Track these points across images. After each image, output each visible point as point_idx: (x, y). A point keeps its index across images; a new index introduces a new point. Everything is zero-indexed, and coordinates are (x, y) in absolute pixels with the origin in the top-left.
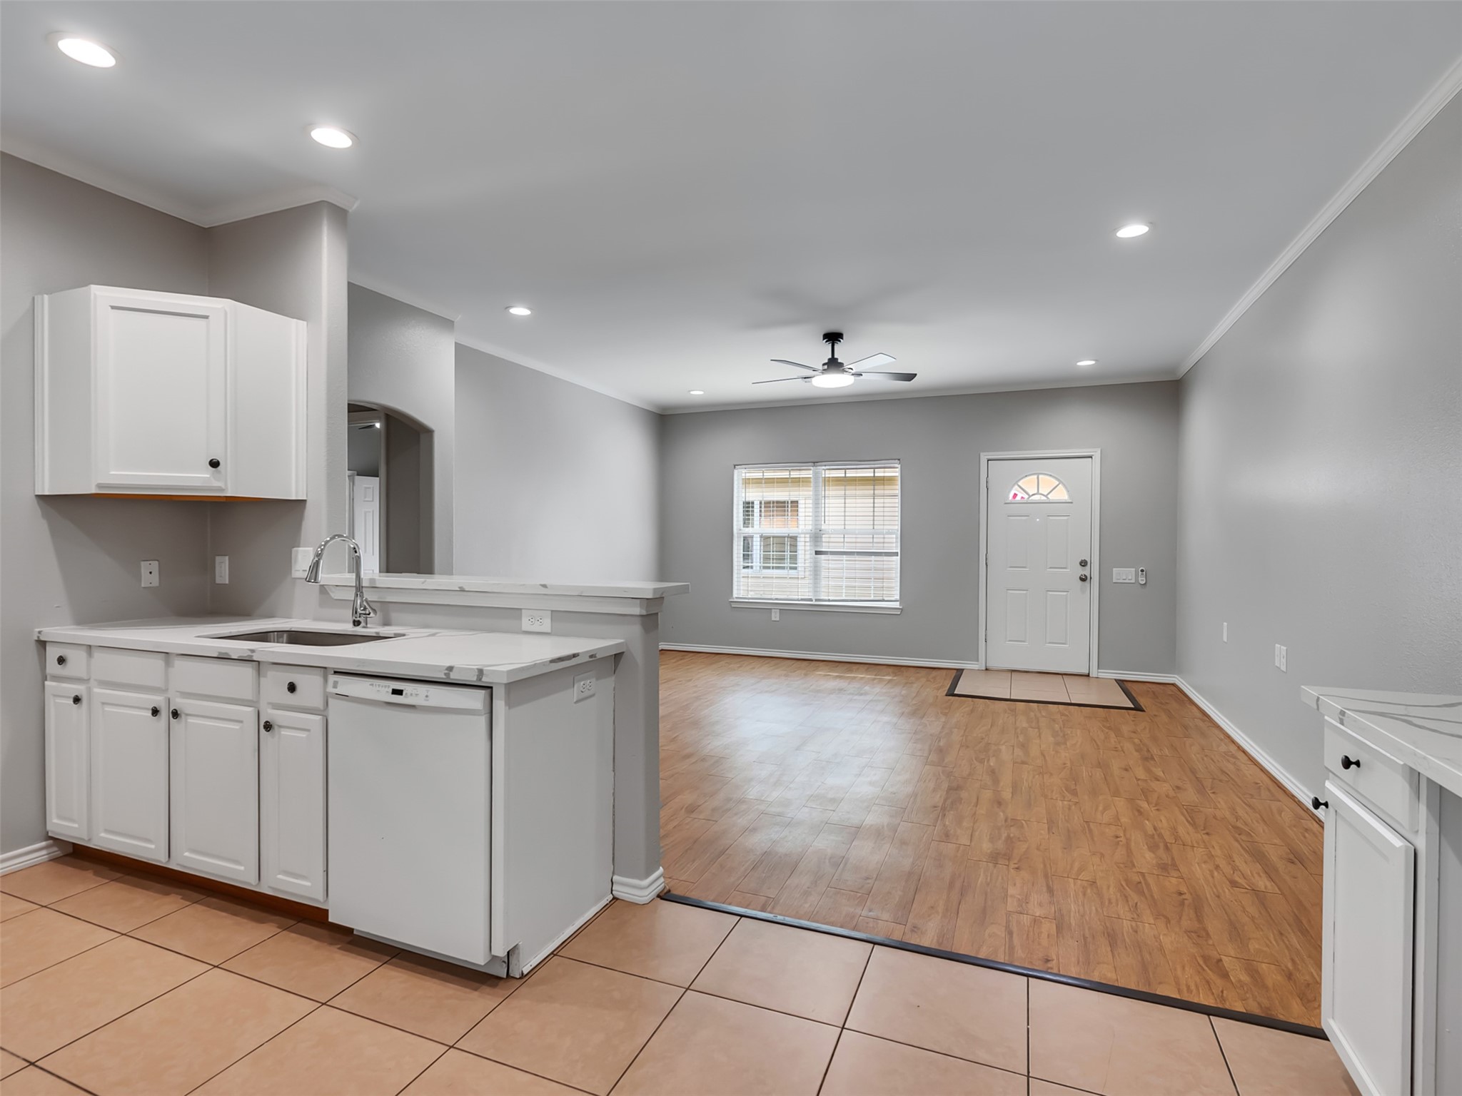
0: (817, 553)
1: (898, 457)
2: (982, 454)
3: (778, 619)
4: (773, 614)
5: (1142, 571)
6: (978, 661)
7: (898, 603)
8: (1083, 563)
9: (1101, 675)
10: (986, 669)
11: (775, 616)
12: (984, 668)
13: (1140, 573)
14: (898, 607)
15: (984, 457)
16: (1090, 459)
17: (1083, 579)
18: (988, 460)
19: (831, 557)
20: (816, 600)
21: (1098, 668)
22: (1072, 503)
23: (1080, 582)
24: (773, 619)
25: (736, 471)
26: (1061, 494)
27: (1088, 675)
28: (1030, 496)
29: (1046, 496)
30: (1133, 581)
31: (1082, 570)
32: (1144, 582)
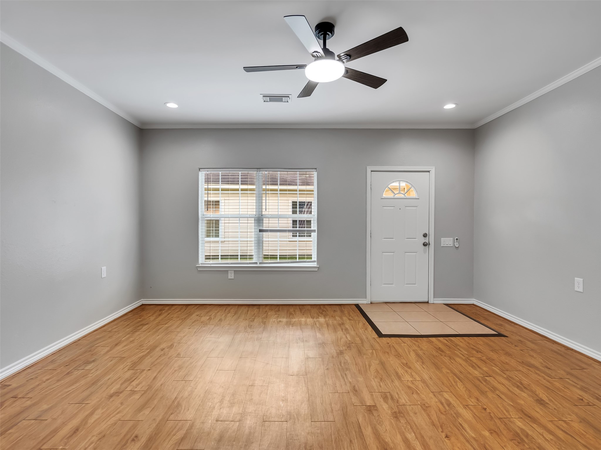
0: (261, 231)
1: (315, 168)
2: (368, 167)
3: (233, 278)
4: (229, 275)
5: (457, 239)
6: (366, 298)
7: (316, 263)
8: (425, 235)
9: (436, 302)
10: (371, 303)
11: (231, 276)
12: (370, 303)
13: (456, 240)
14: (316, 266)
15: (369, 169)
16: (428, 173)
17: (425, 245)
18: (371, 171)
19: (270, 233)
20: (260, 263)
21: (434, 298)
22: (419, 199)
23: (423, 247)
24: (229, 277)
25: (200, 173)
26: (413, 194)
27: (428, 302)
28: (396, 194)
29: (404, 195)
30: (452, 245)
31: (425, 240)
32: (457, 246)
